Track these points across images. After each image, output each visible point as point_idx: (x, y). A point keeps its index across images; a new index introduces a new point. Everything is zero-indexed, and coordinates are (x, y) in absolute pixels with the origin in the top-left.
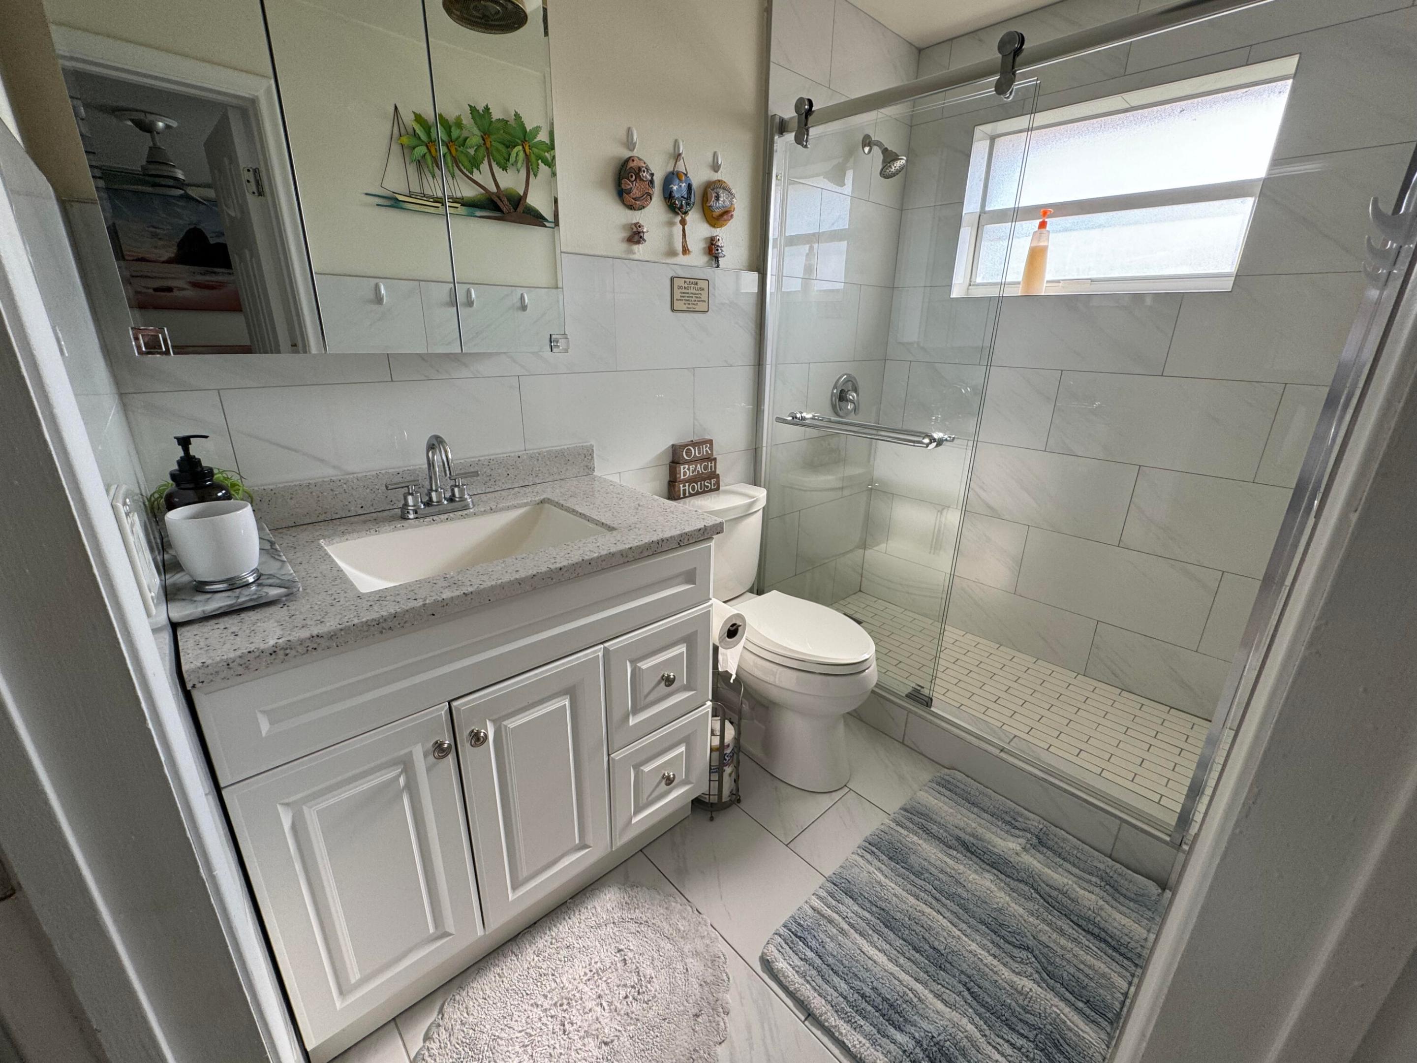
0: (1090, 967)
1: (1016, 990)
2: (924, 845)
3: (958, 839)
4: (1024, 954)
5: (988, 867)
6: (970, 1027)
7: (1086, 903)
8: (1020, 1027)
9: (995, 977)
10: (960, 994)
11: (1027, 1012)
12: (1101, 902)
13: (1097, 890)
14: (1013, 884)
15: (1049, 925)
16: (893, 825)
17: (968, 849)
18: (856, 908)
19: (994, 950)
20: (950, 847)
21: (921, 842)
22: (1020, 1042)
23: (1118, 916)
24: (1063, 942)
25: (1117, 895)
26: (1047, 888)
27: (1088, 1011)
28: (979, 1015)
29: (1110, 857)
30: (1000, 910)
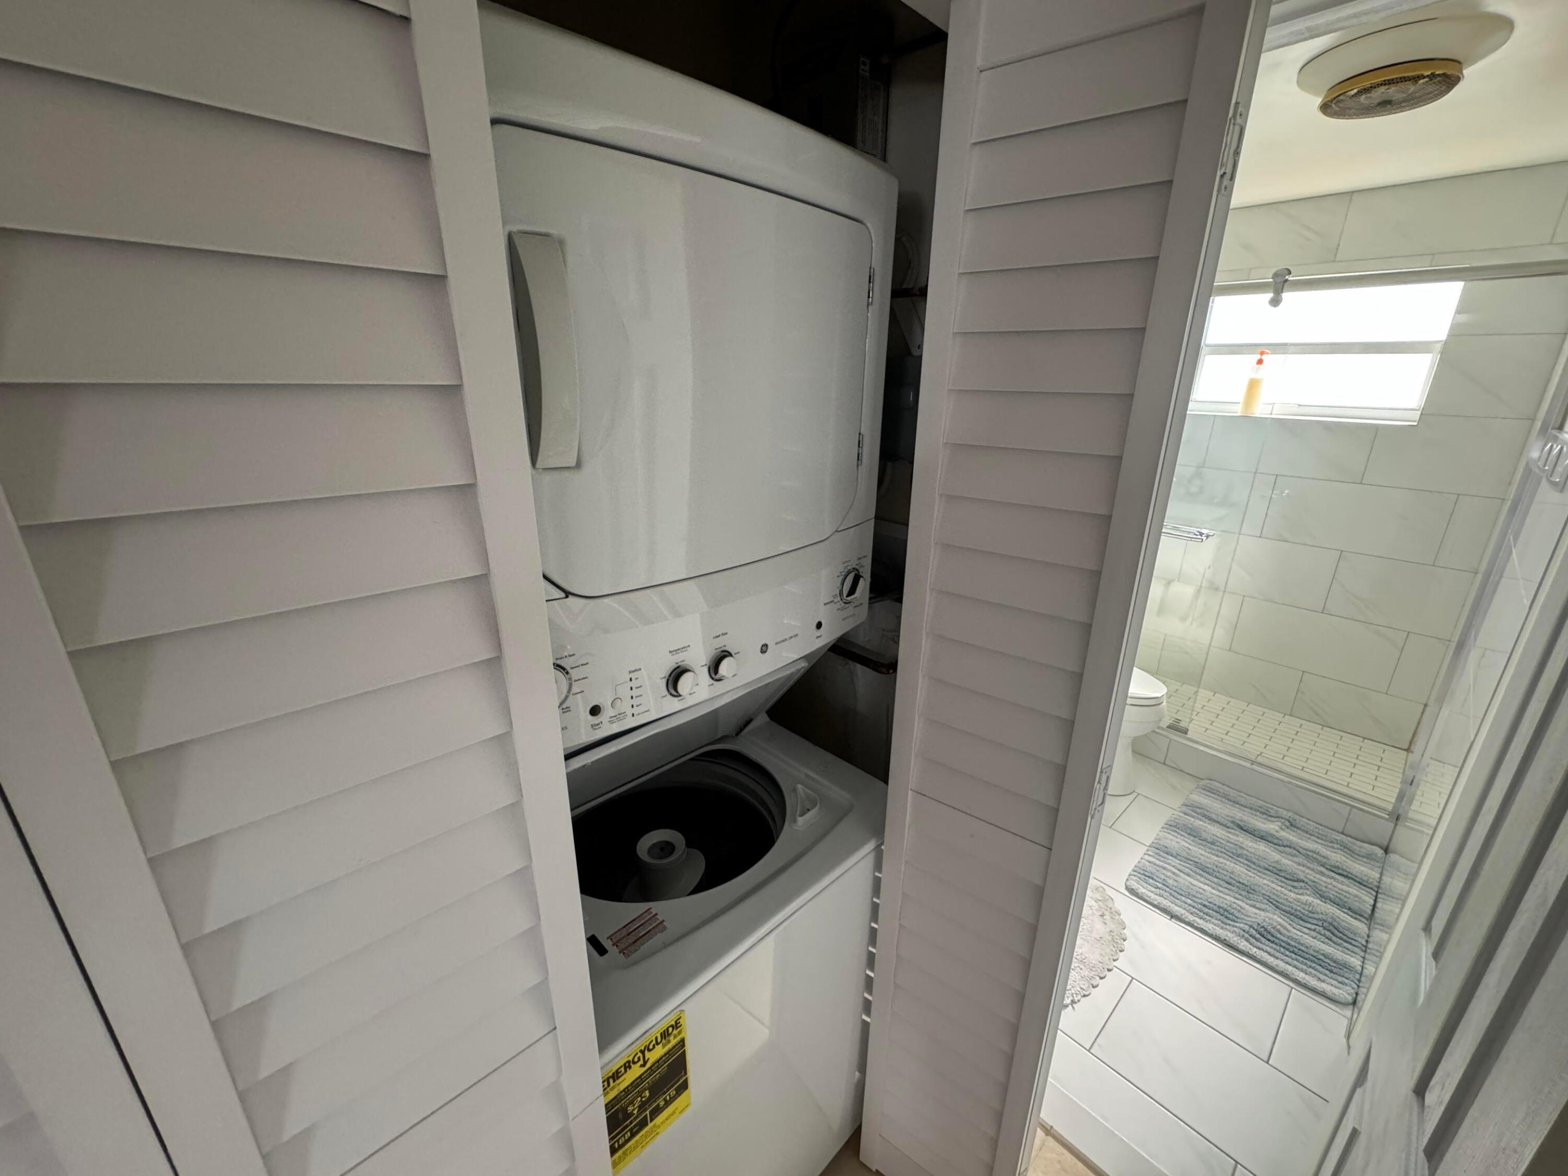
0: (1346, 892)
1: (1302, 903)
2: (1209, 827)
3: (1233, 822)
4: (1302, 884)
5: (1259, 839)
6: (1279, 920)
7: (1334, 858)
8: (1310, 920)
9: (1286, 897)
10: (1267, 904)
11: (1313, 913)
12: (1344, 858)
13: (1340, 851)
14: (1281, 848)
15: (1313, 870)
16: (1182, 815)
17: (1241, 828)
18: (1178, 862)
19: (1280, 883)
20: (1228, 828)
21: (1206, 825)
22: (1313, 927)
23: (1357, 866)
24: (1324, 879)
25: (1353, 855)
26: (1305, 851)
27: (1351, 914)
28: (1284, 915)
29: (1342, 833)
30: (1277, 862)
